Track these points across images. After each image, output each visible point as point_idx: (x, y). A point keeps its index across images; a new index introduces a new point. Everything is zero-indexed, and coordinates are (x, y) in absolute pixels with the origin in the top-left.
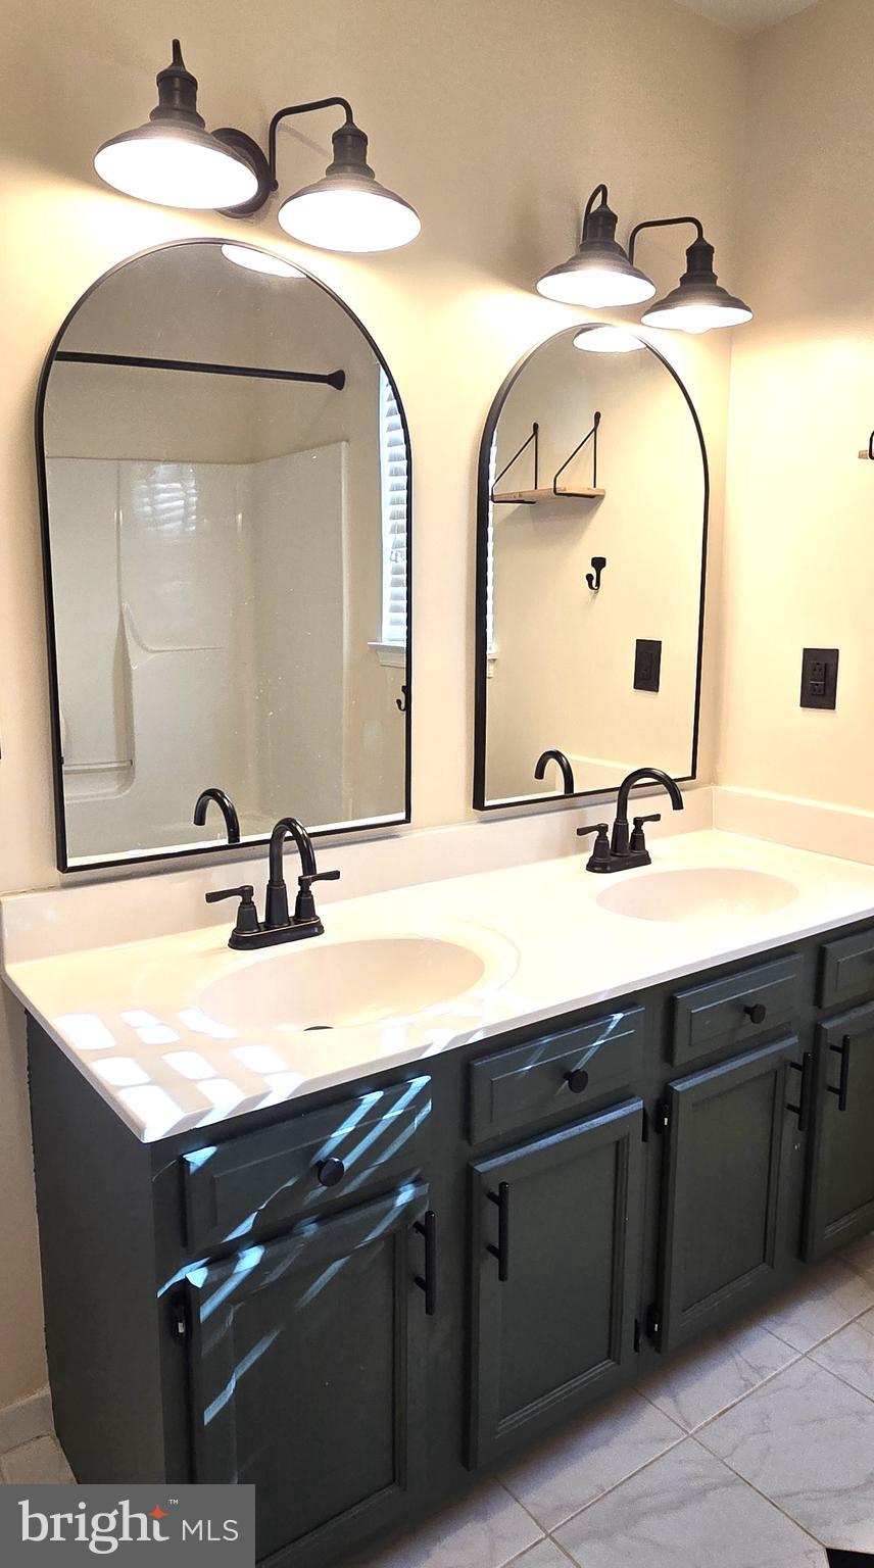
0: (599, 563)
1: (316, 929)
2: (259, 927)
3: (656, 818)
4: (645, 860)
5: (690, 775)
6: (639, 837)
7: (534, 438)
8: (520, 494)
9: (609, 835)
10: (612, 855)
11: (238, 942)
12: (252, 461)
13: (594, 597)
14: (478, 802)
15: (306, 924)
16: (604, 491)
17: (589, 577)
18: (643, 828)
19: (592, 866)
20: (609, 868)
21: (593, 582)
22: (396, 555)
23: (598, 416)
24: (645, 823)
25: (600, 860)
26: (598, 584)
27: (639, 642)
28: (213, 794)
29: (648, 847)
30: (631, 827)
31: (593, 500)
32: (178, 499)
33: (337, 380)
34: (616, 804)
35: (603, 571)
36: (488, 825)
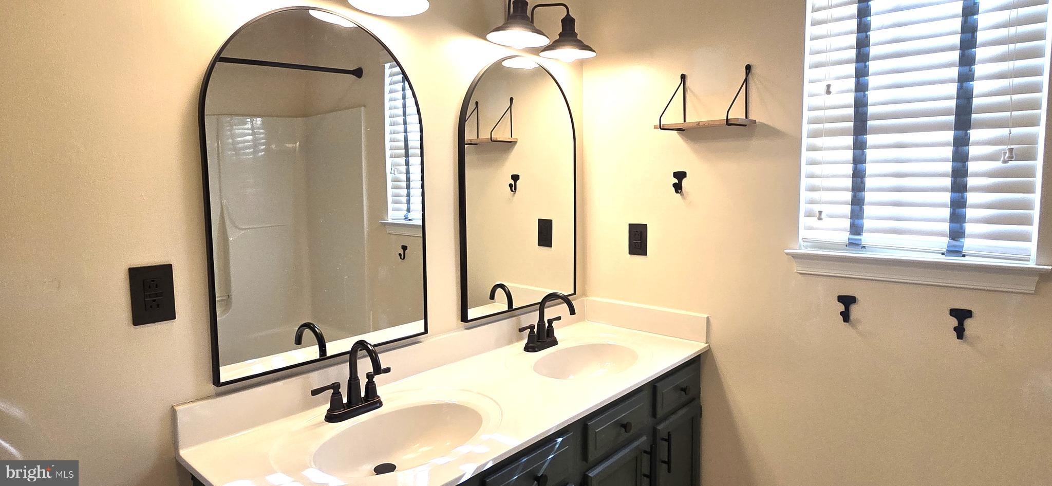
0: (515, 178)
1: (379, 404)
2: (344, 407)
3: (559, 318)
4: (555, 343)
5: (573, 292)
6: (550, 330)
7: (476, 109)
8: (471, 140)
9: (535, 330)
10: (538, 342)
11: (331, 417)
12: (305, 115)
13: (513, 196)
14: (464, 318)
15: (371, 401)
16: (517, 139)
17: (511, 185)
18: (553, 325)
19: (528, 349)
20: (536, 349)
21: (513, 188)
22: (394, 171)
23: (512, 99)
24: (554, 322)
25: (531, 345)
26: (515, 189)
27: (540, 220)
28: (307, 325)
29: (556, 335)
30: (547, 325)
31: (510, 144)
32: (248, 134)
33: (358, 73)
34: (538, 311)
35: (518, 182)
36: (470, 330)
